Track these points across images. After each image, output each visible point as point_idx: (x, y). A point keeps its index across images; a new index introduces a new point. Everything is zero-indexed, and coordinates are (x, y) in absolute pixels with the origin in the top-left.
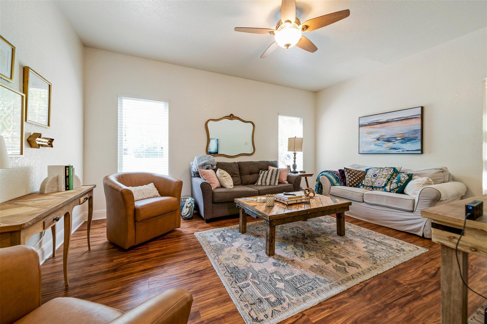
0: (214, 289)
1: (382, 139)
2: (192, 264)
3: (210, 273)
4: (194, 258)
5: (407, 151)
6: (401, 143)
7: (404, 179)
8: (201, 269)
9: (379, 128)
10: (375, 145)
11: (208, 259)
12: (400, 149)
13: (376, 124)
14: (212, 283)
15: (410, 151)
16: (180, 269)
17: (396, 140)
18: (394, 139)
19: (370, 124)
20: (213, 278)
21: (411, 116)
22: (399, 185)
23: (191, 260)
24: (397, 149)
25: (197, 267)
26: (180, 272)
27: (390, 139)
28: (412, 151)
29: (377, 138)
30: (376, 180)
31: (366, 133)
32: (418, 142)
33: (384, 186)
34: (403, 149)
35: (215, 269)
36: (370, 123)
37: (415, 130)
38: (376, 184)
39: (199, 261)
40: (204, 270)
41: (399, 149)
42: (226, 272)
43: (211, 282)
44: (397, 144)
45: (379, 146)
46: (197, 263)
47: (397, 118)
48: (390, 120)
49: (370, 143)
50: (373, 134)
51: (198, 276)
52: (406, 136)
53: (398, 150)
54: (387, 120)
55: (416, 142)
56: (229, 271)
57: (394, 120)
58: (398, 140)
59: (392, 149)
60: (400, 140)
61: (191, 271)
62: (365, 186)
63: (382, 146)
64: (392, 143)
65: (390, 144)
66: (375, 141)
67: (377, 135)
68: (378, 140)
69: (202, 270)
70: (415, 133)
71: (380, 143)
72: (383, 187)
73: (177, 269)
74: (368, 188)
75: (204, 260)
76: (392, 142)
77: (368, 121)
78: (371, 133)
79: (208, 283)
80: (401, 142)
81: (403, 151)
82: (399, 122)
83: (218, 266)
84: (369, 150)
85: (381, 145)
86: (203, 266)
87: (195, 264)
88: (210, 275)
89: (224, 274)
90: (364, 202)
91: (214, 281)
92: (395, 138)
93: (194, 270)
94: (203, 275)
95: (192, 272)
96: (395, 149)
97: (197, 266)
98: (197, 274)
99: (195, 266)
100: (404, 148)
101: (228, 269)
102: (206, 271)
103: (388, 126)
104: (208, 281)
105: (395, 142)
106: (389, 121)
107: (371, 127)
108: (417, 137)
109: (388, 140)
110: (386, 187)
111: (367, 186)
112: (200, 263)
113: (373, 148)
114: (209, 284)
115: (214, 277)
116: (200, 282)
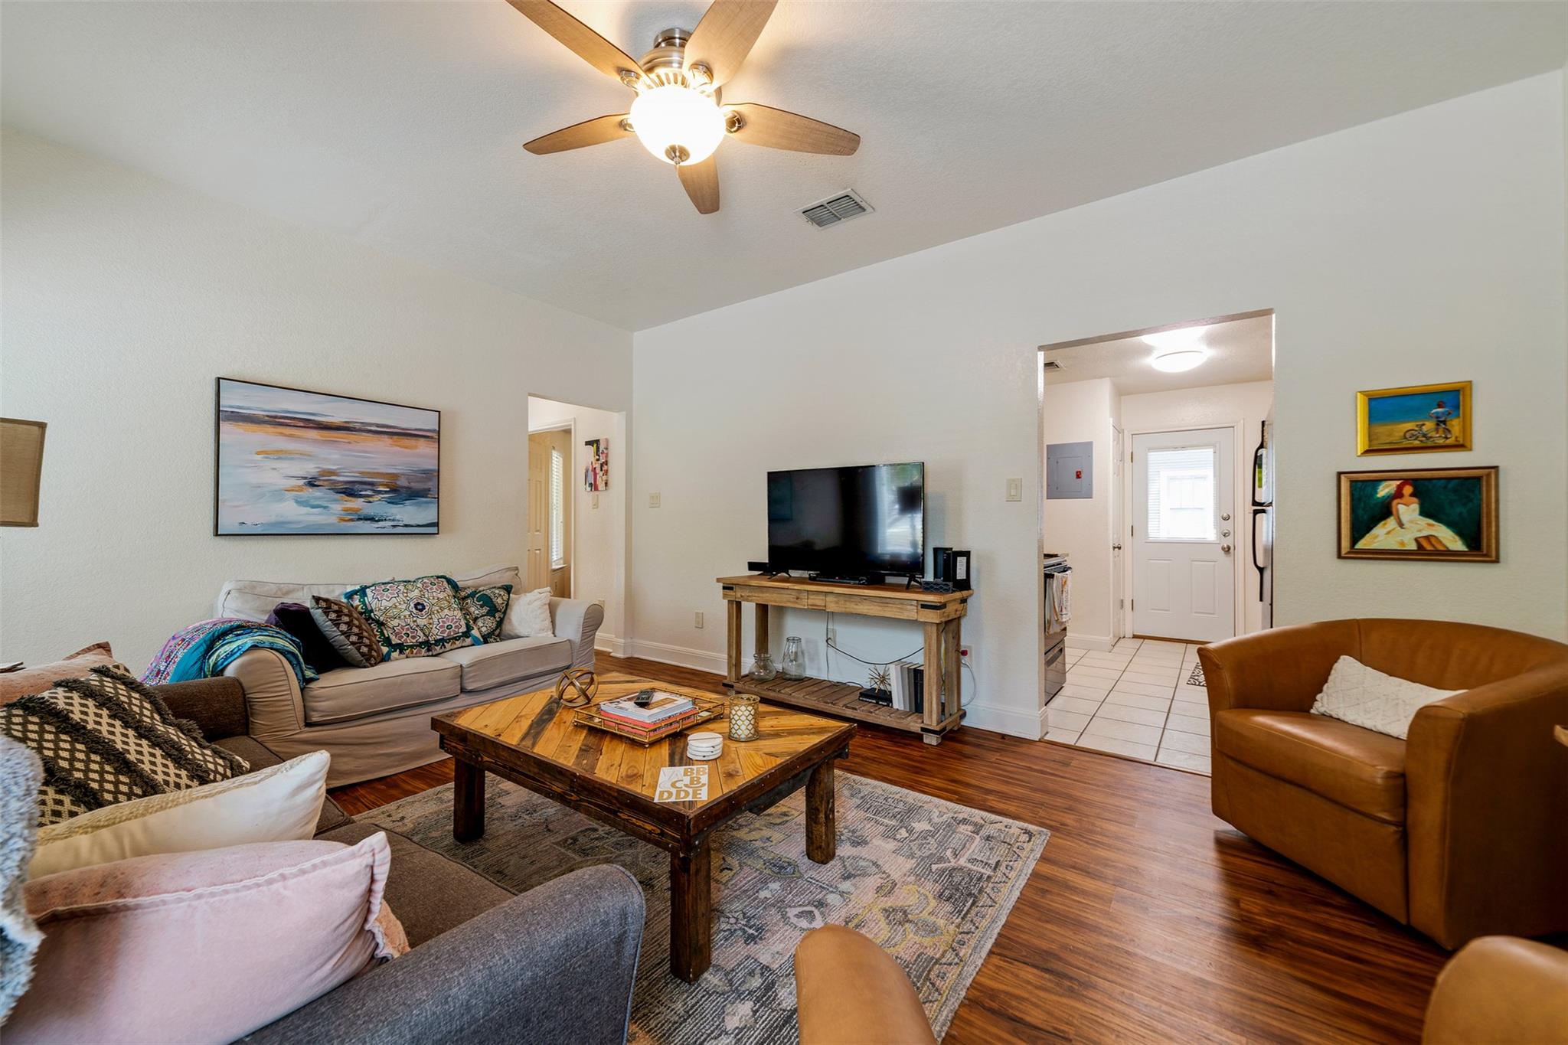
0: (1047, 906)
1: (326, 483)
2: (1049, 1013)
3: (1020, 941)
4: (1015, 1033)
5: (406, 526)
6: (389, 503)
7: (502, 601)
8: (1035, 971)
9: (315, 441)
10: (299, 502)
11: (975, 985)
12: (385, 520)
13: (302, 424)
14: (1040, 920)
15: (412, 526)
16: (1107, 1027)
17: (374, 491)
18: (370, 487)
19: (276, 421)
20: (1025, 926)
21: (416, 430)
22: (498, 620)
23: (1035, 1033)
24: (379, 521)
25: (1037, 987)
26: (1108, 1016)
27: (357, 487)
28: (418, 526)
29: (305, 478)
30: (431, 621)
31: (258, 453)
32: (431, 502)
33: (465, 630)
34: (393, 520)
35: (995, 936)
36: (276, 417)
37: (423, 470)
38: (436, 633)
39: (1014, 1003)
40: (1028, 960)
41: (382, 520)
42: (982, 907)
43: (1040, 924)
44: (377, 506)
45: (313, 507)
46: (1027, 999)
47: (378, 426)
48: (357, 426)
49: (278, 494)
50: (292, 459)
51: (1059, 959)
52: (403, 482)
53: (381, 524)
54: (346, 422)
55: (426, 503)
56: (970, 903)
57: (369, 428)
58: (380, 492)
59: (361, 519)
60: (386, 492)
61: (1071, 990)
62: (408, 646)
63: (325, 507)
64: (362, 500)
65: (357, 503)
66: (299, 486)
67: (310, 469)
68: (312, 483)
69: (1034, 966)
70: (426, 478)
71: (320, 498)
72: (466, 634)
73: (1113, 1037)
74: (415, 651)
75: (993, 994)
76: (361, 496)
77: (267, 407)
78: (280, 455)
79: (1049, 926)
80: (389, 498)
81: (394, 526)
82: (385, 438)
83: (978, 934)
84: (273, 519)
85: (325, 504)
86: (1017, 976)
87: (1033, 1004)
88: (1024, 940)
89: (990, 906)
90: (463, 691)
91: (1029, 920)
92: (372, 484)
93: (1057, 984)
94: (1045, 951)
95: (1069, 984)
96: (372, 519)
97: (1037, 992)
98: (1058, 966)
99: (1042, 994)
100: (398, 517)
101: (965, 909)
102: (1024, 953)
103: (349, 443)
104: (1046, 929)
105: (371, 499)
106: (351, 425)
107: (282, 434)
108: (429, 490)
109: (349, 491)
110: (473, 632)
111: (412, 647)
112: (1017, 992)
113: (291, 511)
114: (1047, 922)
115: (1019, 926)
116: (1068, 941)
